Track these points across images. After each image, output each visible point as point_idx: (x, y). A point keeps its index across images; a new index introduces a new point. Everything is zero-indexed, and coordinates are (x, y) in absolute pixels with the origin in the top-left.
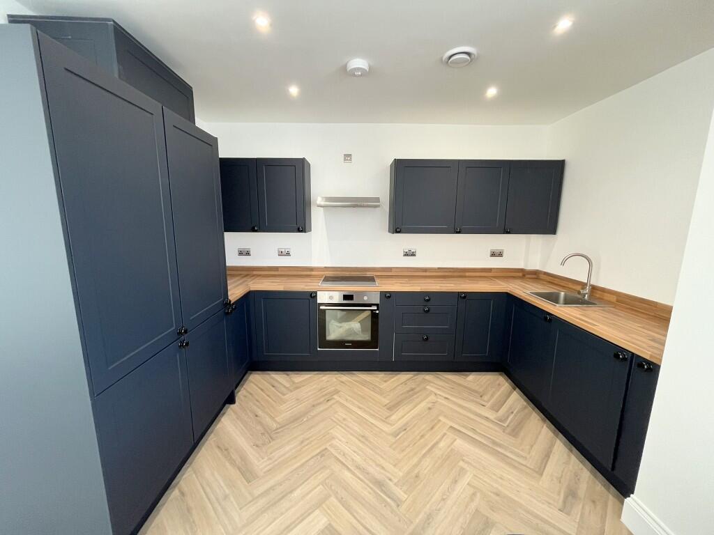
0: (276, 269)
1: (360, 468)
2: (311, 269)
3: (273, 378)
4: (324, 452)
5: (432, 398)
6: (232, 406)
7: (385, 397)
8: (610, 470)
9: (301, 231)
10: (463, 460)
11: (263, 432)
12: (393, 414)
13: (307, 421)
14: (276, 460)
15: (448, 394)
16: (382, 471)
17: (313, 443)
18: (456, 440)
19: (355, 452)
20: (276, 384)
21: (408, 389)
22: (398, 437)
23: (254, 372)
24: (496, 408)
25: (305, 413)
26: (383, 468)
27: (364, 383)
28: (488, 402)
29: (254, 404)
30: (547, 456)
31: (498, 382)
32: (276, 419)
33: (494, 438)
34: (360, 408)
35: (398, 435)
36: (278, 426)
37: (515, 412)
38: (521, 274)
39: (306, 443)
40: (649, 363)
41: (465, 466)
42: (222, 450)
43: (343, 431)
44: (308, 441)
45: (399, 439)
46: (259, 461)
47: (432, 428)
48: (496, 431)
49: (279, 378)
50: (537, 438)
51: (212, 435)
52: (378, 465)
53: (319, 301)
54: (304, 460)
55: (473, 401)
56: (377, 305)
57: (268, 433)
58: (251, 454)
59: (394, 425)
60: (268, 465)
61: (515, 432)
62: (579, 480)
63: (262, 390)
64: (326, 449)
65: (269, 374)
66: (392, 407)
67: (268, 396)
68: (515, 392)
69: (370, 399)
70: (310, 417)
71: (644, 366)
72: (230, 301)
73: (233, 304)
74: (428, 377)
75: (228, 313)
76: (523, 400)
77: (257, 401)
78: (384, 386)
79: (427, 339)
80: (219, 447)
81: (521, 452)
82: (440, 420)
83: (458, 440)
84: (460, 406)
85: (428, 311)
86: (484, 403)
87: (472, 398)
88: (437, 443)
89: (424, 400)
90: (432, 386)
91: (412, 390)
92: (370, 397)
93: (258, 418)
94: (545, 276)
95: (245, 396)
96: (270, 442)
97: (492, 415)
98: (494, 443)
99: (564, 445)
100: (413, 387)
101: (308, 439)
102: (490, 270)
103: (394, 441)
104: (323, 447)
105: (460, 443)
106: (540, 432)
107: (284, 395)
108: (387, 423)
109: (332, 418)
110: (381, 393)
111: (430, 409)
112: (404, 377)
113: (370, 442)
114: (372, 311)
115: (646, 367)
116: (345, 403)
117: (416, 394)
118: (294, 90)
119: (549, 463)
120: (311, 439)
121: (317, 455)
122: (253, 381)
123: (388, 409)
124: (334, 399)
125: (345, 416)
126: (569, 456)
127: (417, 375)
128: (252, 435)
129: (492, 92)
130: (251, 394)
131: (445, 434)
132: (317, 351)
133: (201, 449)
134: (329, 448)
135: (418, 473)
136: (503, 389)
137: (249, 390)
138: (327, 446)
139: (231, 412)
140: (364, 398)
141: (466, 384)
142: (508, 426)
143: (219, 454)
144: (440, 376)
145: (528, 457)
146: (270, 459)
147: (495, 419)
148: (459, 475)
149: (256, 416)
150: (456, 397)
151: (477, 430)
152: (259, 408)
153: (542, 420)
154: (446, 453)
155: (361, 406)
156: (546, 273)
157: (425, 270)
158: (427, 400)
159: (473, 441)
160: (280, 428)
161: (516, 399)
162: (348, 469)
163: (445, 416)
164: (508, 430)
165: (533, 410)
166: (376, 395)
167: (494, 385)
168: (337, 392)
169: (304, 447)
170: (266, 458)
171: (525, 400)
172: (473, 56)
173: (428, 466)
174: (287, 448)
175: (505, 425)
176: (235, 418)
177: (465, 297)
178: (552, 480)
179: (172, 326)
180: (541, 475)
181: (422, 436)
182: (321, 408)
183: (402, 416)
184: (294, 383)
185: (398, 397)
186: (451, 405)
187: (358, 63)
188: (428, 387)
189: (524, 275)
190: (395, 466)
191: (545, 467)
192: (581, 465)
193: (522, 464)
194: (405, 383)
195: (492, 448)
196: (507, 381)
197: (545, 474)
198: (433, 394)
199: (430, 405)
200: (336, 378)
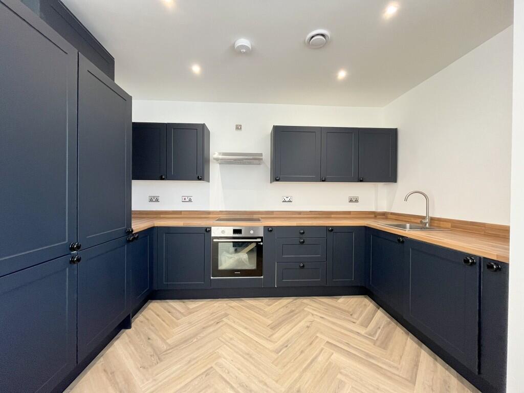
0: (180, 212)
1: (243, 386)
2: (209, 213)
3: (169, 305)
4: (209, 371)
5: (310, 317)
6: (128, 331)
7: (268, 318)
8: (477, 374)
9: (200, 179)
10: (341, 373)
11: (152, 354)
12: (275, 333)
13: (196, 341)
14: (160, 382)
15: (324, 314)
16: (265, 387)
17: (199, 363)
18: (333, 353)
19: (239, 369)
20: (172, 310)
21: (289, 311)
22: (280, 354)
23: (154, 301)
24: (365, 324)
25: (195, 335)
26: (266, 384)
27: (251, 308)
28: (357, 319)
29: (150, 329)
30: (416, 365)
31: (364, 303)
32: (168, 341)
33: (366, 351)
34: (246, 328)
35: (280, 352)
36: (168, 348)
37: (381, 327)
38: (373, 216)
39: (192, 363)
40: (497, 263)
41: (343, 378)
42: (107, 373)
43: (229, 349)
44: (195, 361)
45: (281, 355)
46: (143, 383)
47: (311, 344)
48: (368, 344)
49: (176, 305)
50: (404, 349)
51: (102, 359)
52: (261, 382)
53: (213, 235)
54: (189, 380)
55: (344, 319)
56: (261, 238)
57: (157, 354)
58: (136, 376)
59: (276, 342)
60: (152, 387)
61: (384, 344)
62: (449, 387)
63: (158, 315)
64: (212, 367)
65: (167, 302)
66: (274, 327)
67: (163, 321)
68: (379, 311)
69: (255, 321)
70: (199, 338)
71: (493, 266)
72: (132, 231)
73: (136, 233)
74: (306, 300)
75: (129, 241)
76: (386, 317)
77: (152, 325)
78: (267, 309)
79: (303, 266)
80: (105, 371)
81: (392, 363)
82: (317, 337)
83: (334, 354)
84: (334, 323)
85: (303, 242)
86: (354, 321)
87: (343, 316)
88: (316, 357)
89: (303, 319)
90: (308, 308)
91: (292, 311)
92: (256, 319)
93: (150, 341)
94: (392, 216)
95: (142, 322)
96: (158, 363)
97: (363, 331)
98: (367, 355)
99: (429, 355)
100: (293, 309)
101: (194, 359)
102: (349, 213)
103: (276, 357)
104: (209, 366)
105: (337, 357)
106: (406, 343)
107: (178, 319)
108: (270, 341)
109: (220, 338)
110: (265, 315)
111: (308, 327)
112: (285, 301)
113: (253, 359)
114: (257, 242)
115: (495, 267)
116: (233, 324)
117: (296, 314)
118: (196, 69)
119: (419, 372)
120: (198, 359)
121: (202, 374)
122: (152, 308)
123: (271, 328)
124: (223, 321)
125: (231, 336)
126: (434, 364)
127: (296, 299)
128: (141, 358)
129: (342, 74)
130: (147, 319)
131: (322, 349)
132: (211, 280)
133: (86, 373)
134: (214, 367)
135: (300, 387)
136: (369, 308)
137: (147, 316)
138: (213, 365)
139: (126, 335)
140: (251, 320)
141: (337, 306)
142: (377, 339)
143: (104, 378)
144: (316, 300)
145: (399, 367)
146: (155, 380)
147: (366, 333)
148: (339, 388)
149: (149, 339)
150: (330, 316)
151: (351, 344)
152: (153, 331)
153: (406, 333)
154: (325, 366)
155: (248, 326)
156: (392, 214)
157: (300, 213)
158: (305, 320)
159: (349, 354)
160: (169, 350)
161: (381, 316)
162: (232, 387)
163: (321, 333)
164: (378, 343)
165: (397, 325)
166: (260, 316)
167: (362, 305)
168: (226, 315)
169: (190, 366)
170: (151, 380)
171: (389, 317)
172: (327, 38)
173: (308, 380)
174: (174, 368)
175: (375, 339)
176: (127, 341)
177: (332, 230)
178: (425, 388)
179: (65, 240)
180: (414, 384)
181: (302, 352)
182: (211, 329)
183: (283, 334)
184: (188, 309)
185: (280, 318)
186: (326, 324)
187: (243, 42)
188: (305, 309)
189: (376, 217)
190: (277, 382)
191: (416, 377)
192: (447, 372)
193: (395, 374)
194: (286, 306)
195: (366, 360)
196: (371, 302)
197: (417, 383)
198: (311, 315)
199: (308, 324)
200: (227, 304)
